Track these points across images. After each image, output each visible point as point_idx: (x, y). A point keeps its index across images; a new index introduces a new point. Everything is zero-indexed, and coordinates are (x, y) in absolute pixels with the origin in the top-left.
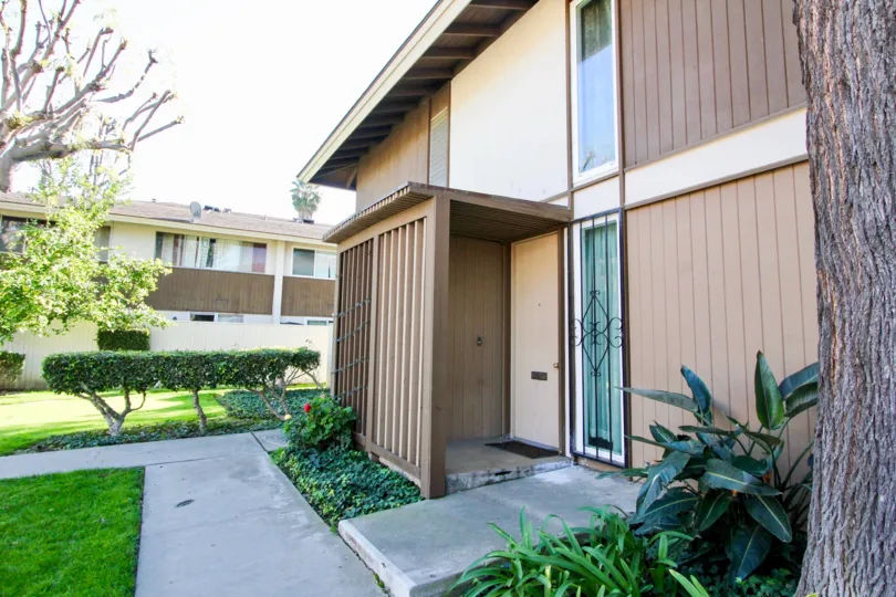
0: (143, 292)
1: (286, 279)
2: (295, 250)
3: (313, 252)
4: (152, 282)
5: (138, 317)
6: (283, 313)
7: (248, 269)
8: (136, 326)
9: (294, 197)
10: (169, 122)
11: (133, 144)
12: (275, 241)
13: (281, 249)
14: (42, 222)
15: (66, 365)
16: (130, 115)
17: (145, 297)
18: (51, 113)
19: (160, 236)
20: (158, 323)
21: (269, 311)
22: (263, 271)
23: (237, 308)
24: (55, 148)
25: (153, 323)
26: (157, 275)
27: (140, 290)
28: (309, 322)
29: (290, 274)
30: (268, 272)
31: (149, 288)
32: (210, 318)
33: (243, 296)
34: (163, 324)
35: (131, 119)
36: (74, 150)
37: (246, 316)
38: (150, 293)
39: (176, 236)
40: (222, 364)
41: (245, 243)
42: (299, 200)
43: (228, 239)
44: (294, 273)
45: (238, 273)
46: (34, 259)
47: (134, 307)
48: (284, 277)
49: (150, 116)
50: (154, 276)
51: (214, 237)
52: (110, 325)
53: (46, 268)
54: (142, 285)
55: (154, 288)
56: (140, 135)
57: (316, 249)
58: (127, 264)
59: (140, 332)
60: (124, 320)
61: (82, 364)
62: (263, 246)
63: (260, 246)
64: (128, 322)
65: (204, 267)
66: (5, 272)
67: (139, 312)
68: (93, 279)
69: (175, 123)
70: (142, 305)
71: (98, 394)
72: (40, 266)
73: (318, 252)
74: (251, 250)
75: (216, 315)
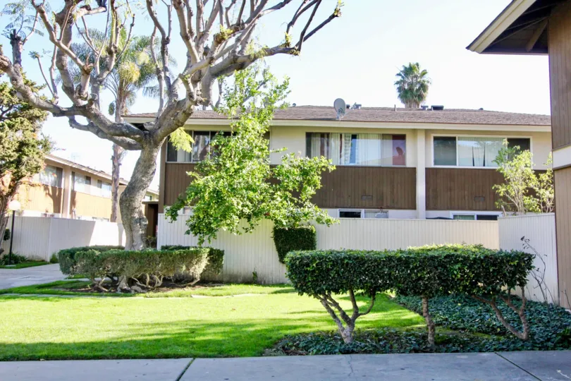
0: (310, 191)
1: (429, 171)
2: (436, 139)
3: (454, 139)
4: (317, 179)
5: (305, 215)
6: (428, 208)
7: (389, 163)
8: (303, 224)
9: (399, 89)
10: (327, 18)
11: (299, 44)
12: (414, 131)
13: (421, 139)
14: (227, 134)
15: (308, 265)
16: (291, 20)
17: (312, 195)
18: (243, 24)
19: (309, 136)
20: (324, 221)
21: (413, 206)
22: (404, 164)
23: (382, 204)
24: (240, 60)
25: (318, 220)
26: (320, 173)
27: (309, 188)
28: (455, 217)
29: (432, 165)
30: (409, 164)
31: (315, 186)
32: (357, 215)
33: (386, 190)
34: (328, 221)
35: (292, 23)
36: (255, 58)
37: (391, 212)
38: (317, 191)
39: (322, 135)
40: (457, 267)
41: (384, 136)
42: (406, 92)
43: (367, 133)
44: (435, 164)
45: (380, 168)
46: (228, 165)
47: (301, 206)
48: (426, 169)
49: (313, 14)
50: (318, 175)
51: (354, 132)
52: (284, 223)
53: (236, 171)
54: (309, 183)
55: (319, 186)
56: (306, 34)
57: (457, 136)
58: (296, 163)
59: (308, 230)
60: (294, 218)
61: (320, 264)
62: (402, 137)
63: (399, 138)
64: (296, 221)
65: (348, 163)
66: (206, 177)
67: (306, 210)
68: (267, 181)
69: (333, 16)
70: (308, 203)
71: (333, 296)
72: (232, 170)
73: (460, 139)
74: (390, 142)
75: (363, 211)
